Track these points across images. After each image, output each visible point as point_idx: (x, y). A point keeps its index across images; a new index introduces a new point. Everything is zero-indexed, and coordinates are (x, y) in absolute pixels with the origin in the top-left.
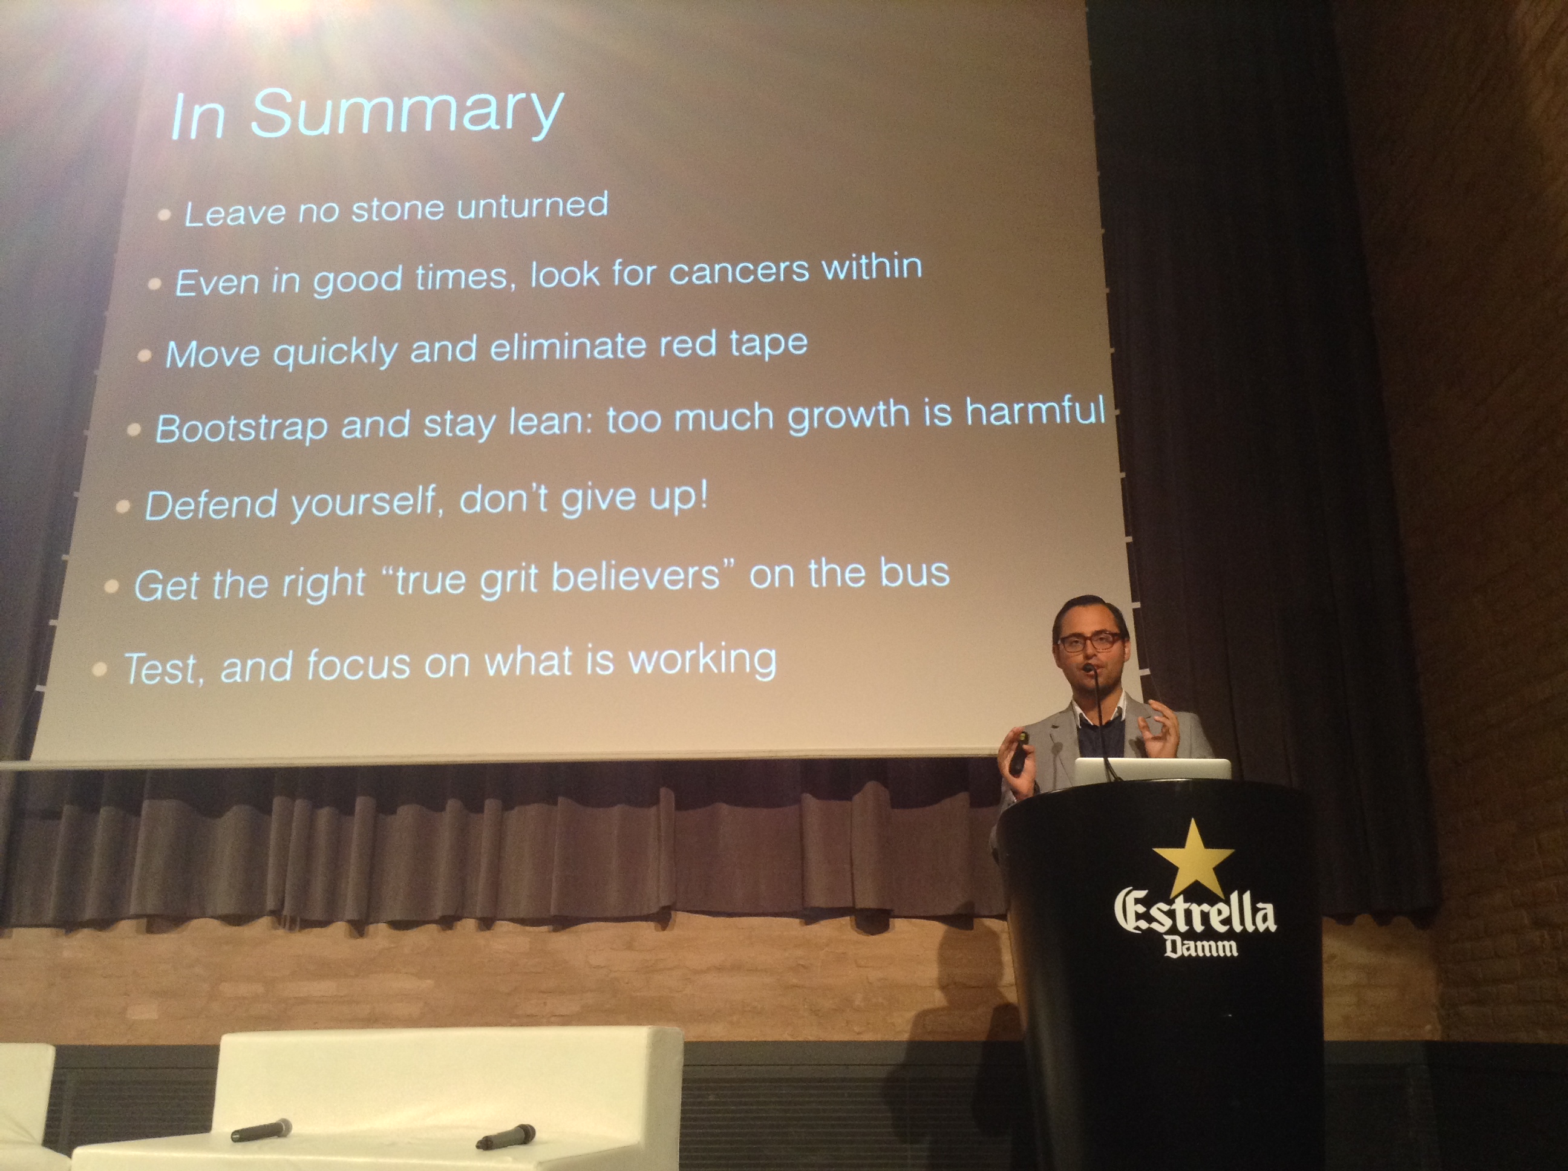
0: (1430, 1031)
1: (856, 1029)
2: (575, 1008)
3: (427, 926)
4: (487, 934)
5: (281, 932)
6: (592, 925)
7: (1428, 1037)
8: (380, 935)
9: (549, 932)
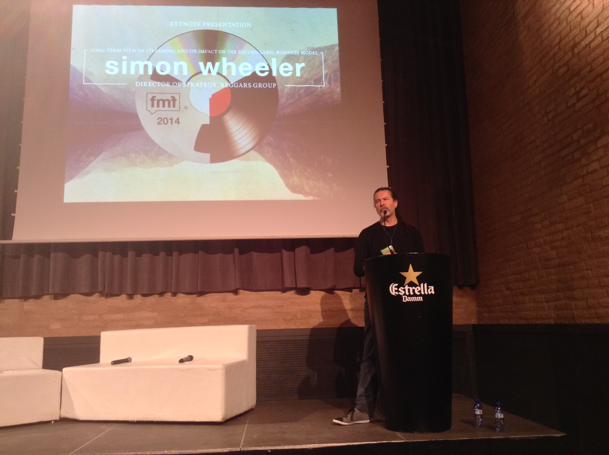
0: (473, 321)
1: (298, 325)
2: (207, 321)
3: (154, 295)
4: (175, 298)
5: (103, 298)
6: (211, 294)
7: (473, 323)
8: (138, 299)
9: (196, 297)
